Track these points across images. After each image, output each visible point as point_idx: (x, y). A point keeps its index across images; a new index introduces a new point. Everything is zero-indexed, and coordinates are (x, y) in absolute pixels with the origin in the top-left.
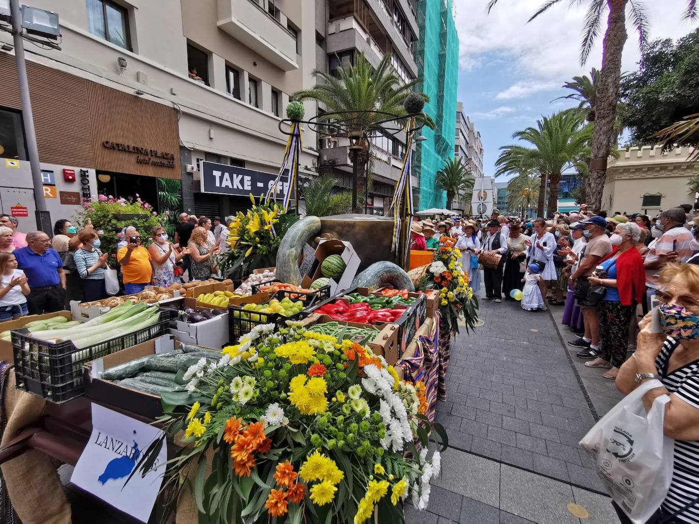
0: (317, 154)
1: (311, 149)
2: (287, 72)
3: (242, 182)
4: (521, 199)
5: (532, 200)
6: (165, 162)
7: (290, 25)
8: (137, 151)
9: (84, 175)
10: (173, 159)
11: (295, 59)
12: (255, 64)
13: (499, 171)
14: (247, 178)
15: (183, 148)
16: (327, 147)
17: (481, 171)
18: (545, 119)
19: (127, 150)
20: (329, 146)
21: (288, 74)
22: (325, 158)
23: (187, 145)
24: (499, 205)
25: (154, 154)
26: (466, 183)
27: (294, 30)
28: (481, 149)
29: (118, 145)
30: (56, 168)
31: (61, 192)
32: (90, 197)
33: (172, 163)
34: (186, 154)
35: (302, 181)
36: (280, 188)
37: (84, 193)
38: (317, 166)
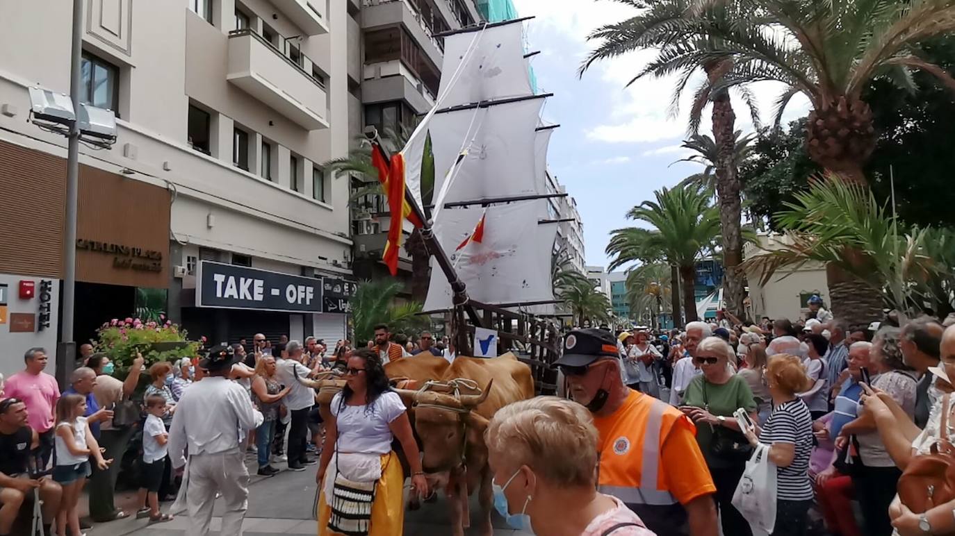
0: (351, 243)
1: (342, 235)
2: (311, 132)
3: (251, 289)
4: (647, 299)
5: (664, 301)
6: (149, 263)
7: (315, 70)
8: (117, 250)
9: (45, 287)
10: (160, 259)
11: (324, 116)
12: (271, 124)
13: (612, 263)
14: (259, 283)
15: (174, 243)
16: (366, 233)
17: (582, 256)
18: (665, 189)
19: (103, 249)
20: (369, 231)
21: (313, 133)
22: (363, 248)
23: (179, 239)
24: (616, 309)
25: (136, 253)
26: (565, 277)
27: (320, 77)
28: (579, 223)
29: (92, 243)
30: (13, 281)
31: (12, 314)
32: (48, 320)
33: (159, 264)
34: (176, 251)
35: (331, 285)
36: (301, 295)
37: (41, 314)
38: (349, 261)
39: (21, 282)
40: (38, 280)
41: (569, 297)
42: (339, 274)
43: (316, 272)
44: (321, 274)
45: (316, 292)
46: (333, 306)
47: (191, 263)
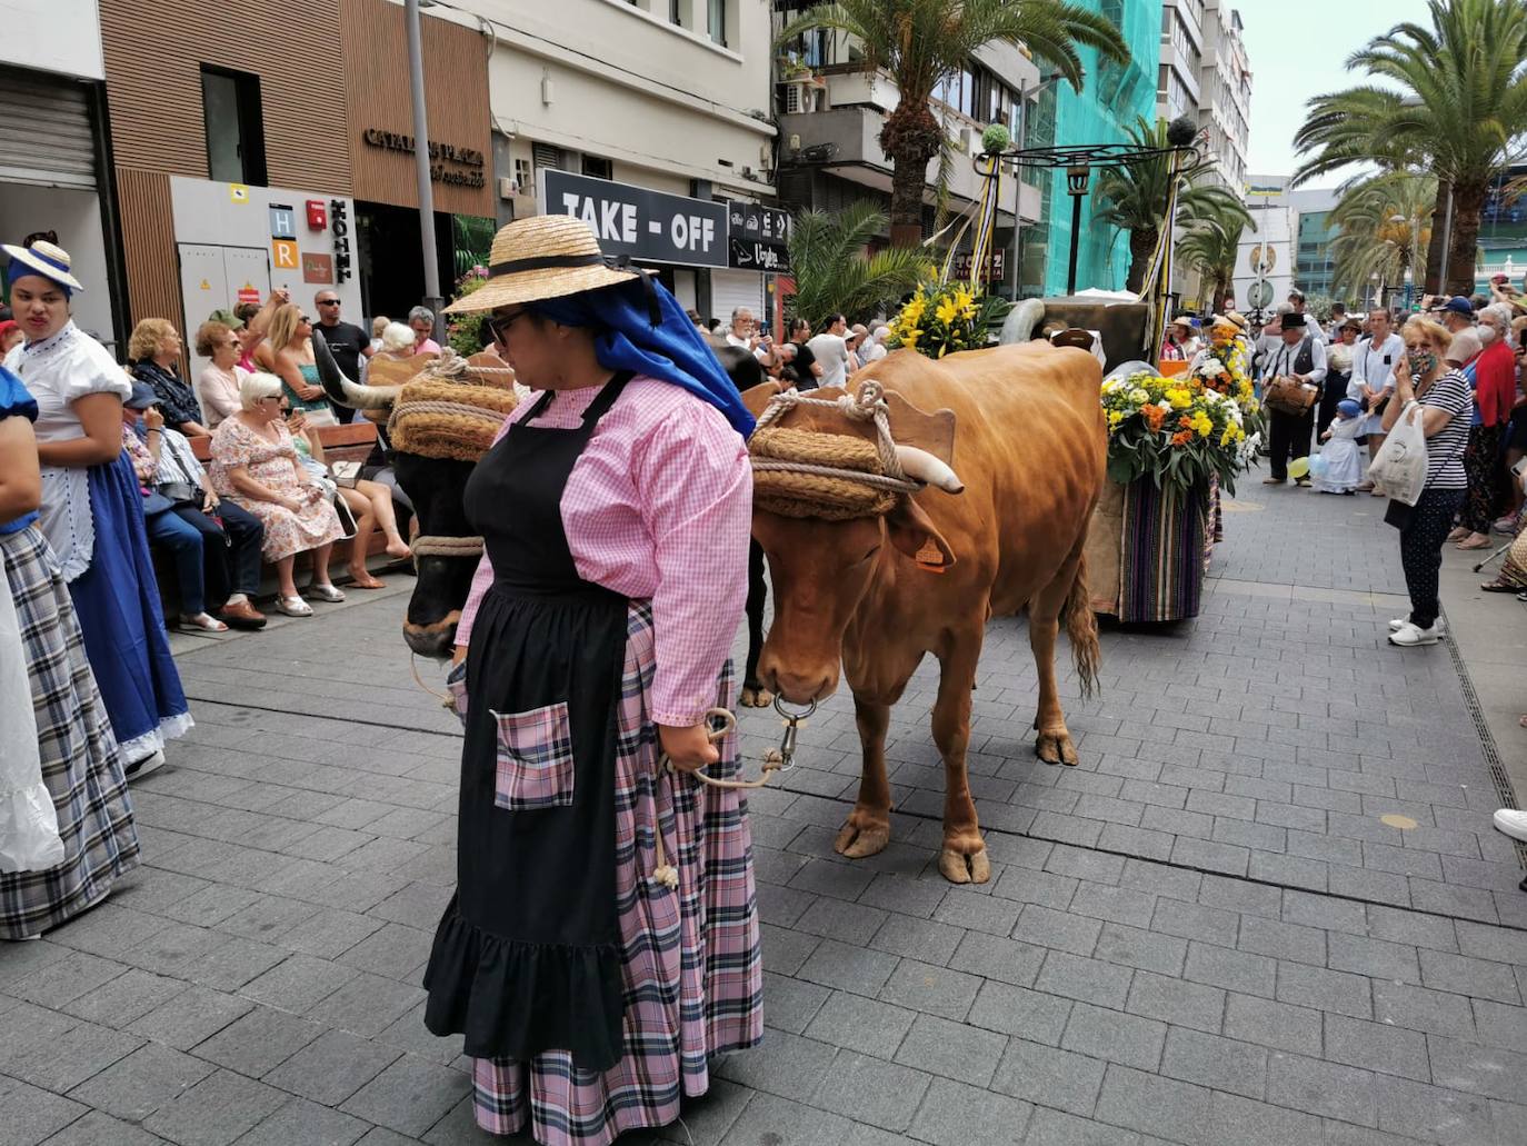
0: (773, 131)
1: (758, 116)
3: (618, 222)
6: (466, 172)
10: (481, 165)
14: (629, 211)
15: (497, 134)
16: (802, 110)
17: (1241, 151)
20: (806, 106)
22: (795, 142)
25: (446, 154)
28: (1244, 74)
29: (388, 137)
30: (297, 199)
31: (304, 255)
32: (348, 266)
33: (481, 175)
34: (500, 150)
35: (742, 215)
36: (695, 235)
37: (338, 256)
38: (771, 167)
39: (309, 203)
40: (327, 199)
42: (752, 194)
43: (715, 191)
44: (725, 194)
45: (718, 229)
46: (745, 256)
47: (523, 172)
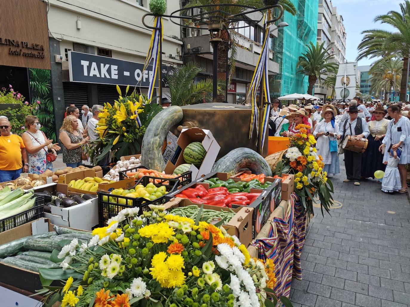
0: (181, 43)
1: (175, 38)
3: (109, 71)
5: (395, 83)
14: (115, 68)
16: (191, 36)
22: (190, 47)
28: (344, 33)
34: (55, 45)
35: (166, 70)
36: (145, 76)
38: (181, 55)
41: (331, 81)
42: (173, 63)
